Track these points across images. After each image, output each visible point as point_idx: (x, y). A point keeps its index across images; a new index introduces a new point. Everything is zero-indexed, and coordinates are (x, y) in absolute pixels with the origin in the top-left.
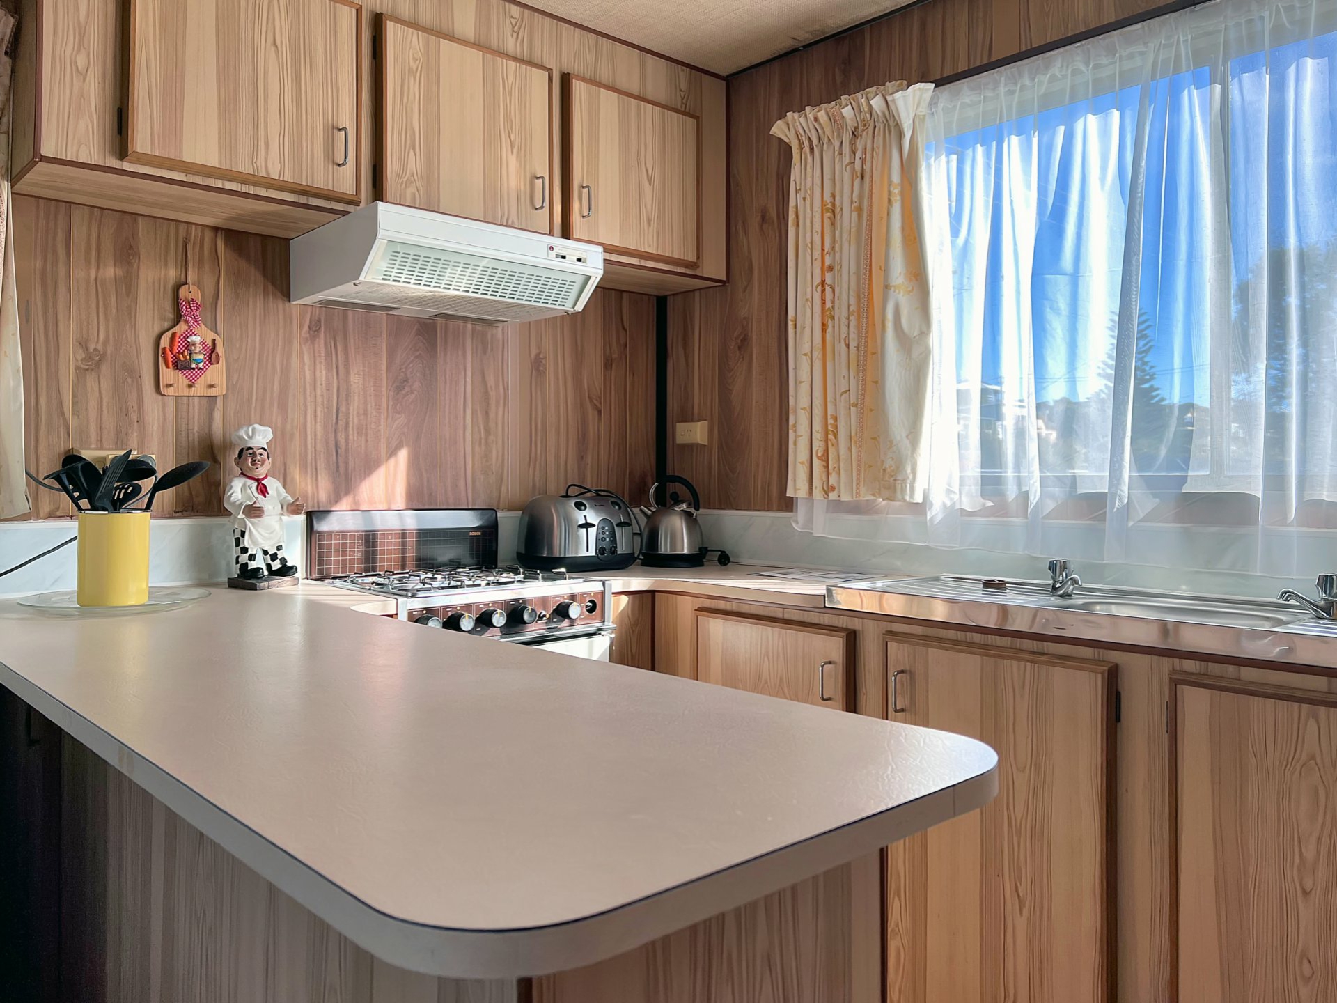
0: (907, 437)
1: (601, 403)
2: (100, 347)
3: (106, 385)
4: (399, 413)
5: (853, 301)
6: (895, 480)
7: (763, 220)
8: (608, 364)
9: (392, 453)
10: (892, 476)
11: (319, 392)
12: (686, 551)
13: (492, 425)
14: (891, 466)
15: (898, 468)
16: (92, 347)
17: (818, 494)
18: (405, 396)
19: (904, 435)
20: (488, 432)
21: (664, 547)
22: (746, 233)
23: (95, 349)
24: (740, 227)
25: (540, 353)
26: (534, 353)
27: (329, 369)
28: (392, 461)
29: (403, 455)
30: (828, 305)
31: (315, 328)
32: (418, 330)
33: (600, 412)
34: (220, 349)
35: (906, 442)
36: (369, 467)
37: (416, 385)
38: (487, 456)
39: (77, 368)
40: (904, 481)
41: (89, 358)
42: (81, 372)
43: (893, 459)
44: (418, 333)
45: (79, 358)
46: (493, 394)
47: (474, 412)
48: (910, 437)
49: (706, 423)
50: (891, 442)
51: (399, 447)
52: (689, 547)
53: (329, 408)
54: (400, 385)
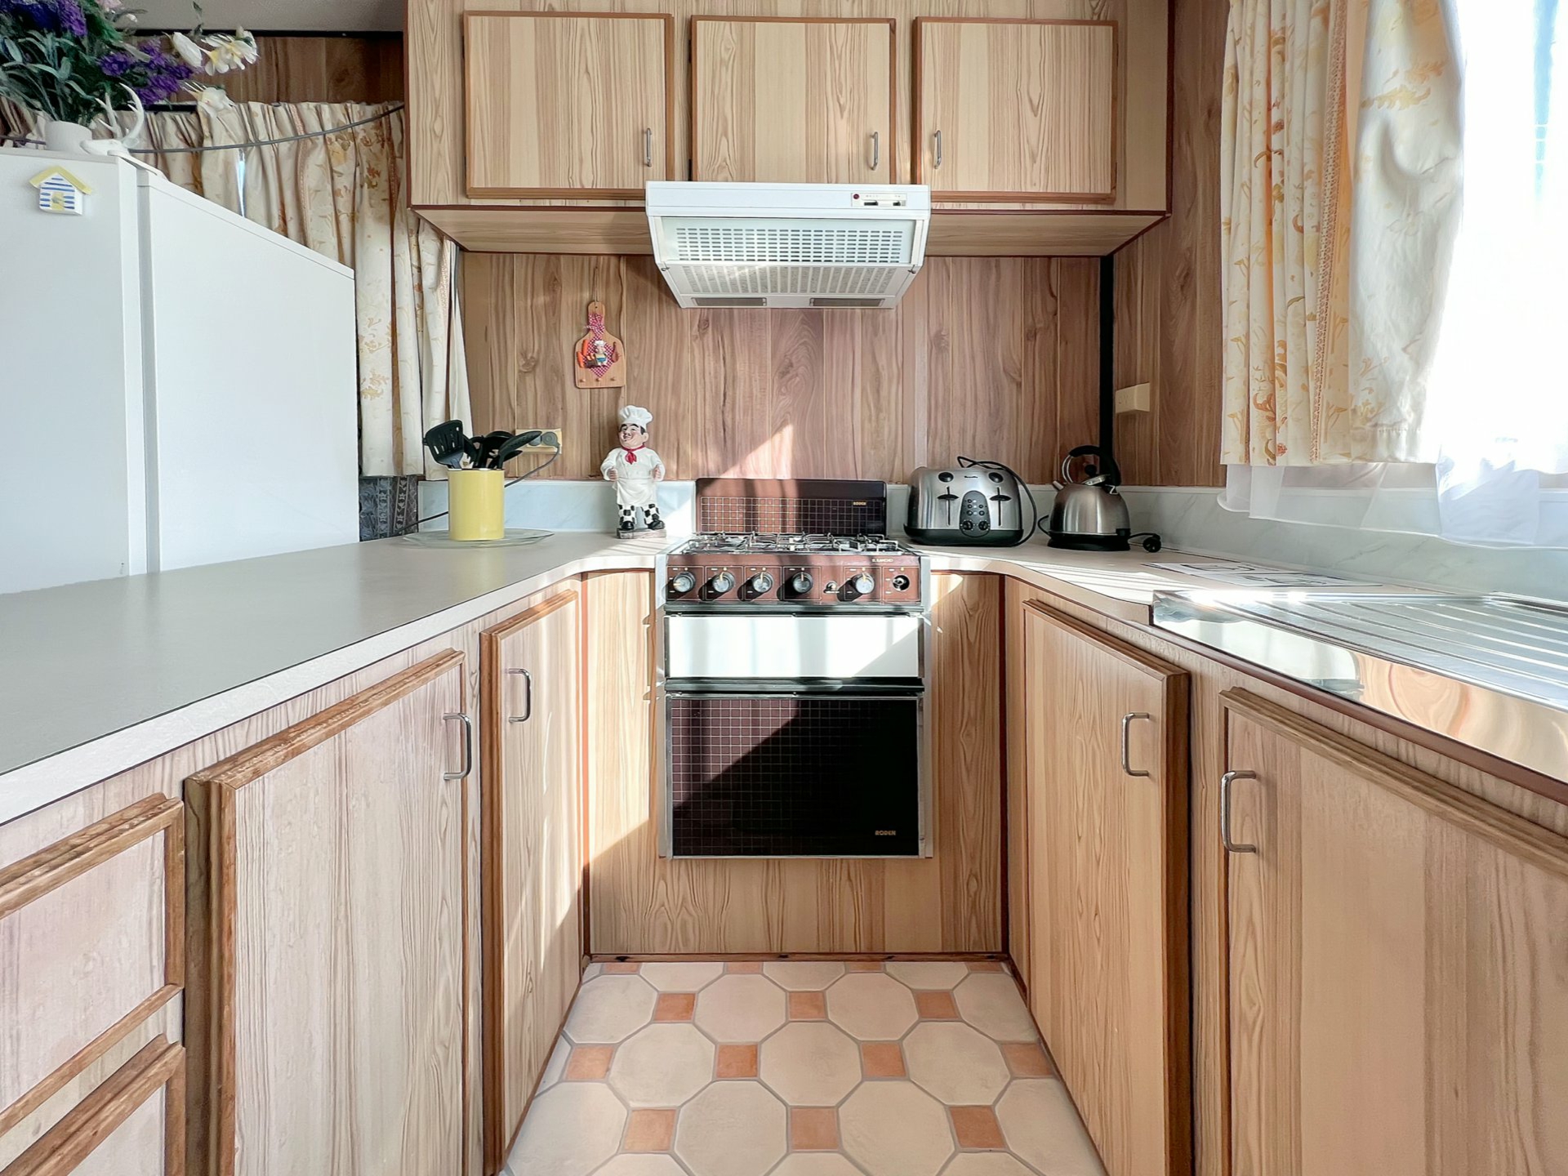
0: (1405, 350)
1: (1021, 376)
2: (535, 355)
3: (540, 383)
4: (784, 394)
5: (1309, 157)
6: (1376, 425)
7: (1209, 116)
8: (1030, 335)
9: (778, 429)
10: (1369, 420)
11: (707, 380)
12: (1099, 531)
13: (884, 403)
14: (1366, 404)
15: (1380, 405)
16: (530, 355)
17: (1258, 459)
18: (791, 379)
19: (1397, 346)
20: (879, 409)
21: (1071, 527)
22: (1189, 142)
23: (532, 357)
24: (1183, 140)
25: (940, 331)
26: (933, 332)
27: (717, 361)
28: (777, 437)
29: (788, 431)
30: (1276, 179)
31: (703, 325)
32: (803, 319)
33: (1019, 385)
34: (620, 349)
35: (1403, 360)
36: (755, 442)
37: (801, 370)
38: (878, 431)
39: (520, 371)
40: (1395, 426)
41: (527, 364)
42: (522, 375)
43: (1371, 390)
44: (803, 322)
45: (521, 364)
46: (884, 373)
47: (863, 389)
48: (1410, 350)
49: (1148, 385)
50: (1368, 363)
51: (783, 424)
52: (1103, 528)
53: (717, 393)
54: (785, 371)
